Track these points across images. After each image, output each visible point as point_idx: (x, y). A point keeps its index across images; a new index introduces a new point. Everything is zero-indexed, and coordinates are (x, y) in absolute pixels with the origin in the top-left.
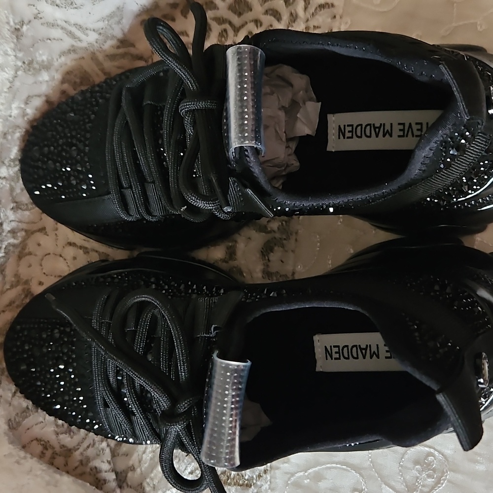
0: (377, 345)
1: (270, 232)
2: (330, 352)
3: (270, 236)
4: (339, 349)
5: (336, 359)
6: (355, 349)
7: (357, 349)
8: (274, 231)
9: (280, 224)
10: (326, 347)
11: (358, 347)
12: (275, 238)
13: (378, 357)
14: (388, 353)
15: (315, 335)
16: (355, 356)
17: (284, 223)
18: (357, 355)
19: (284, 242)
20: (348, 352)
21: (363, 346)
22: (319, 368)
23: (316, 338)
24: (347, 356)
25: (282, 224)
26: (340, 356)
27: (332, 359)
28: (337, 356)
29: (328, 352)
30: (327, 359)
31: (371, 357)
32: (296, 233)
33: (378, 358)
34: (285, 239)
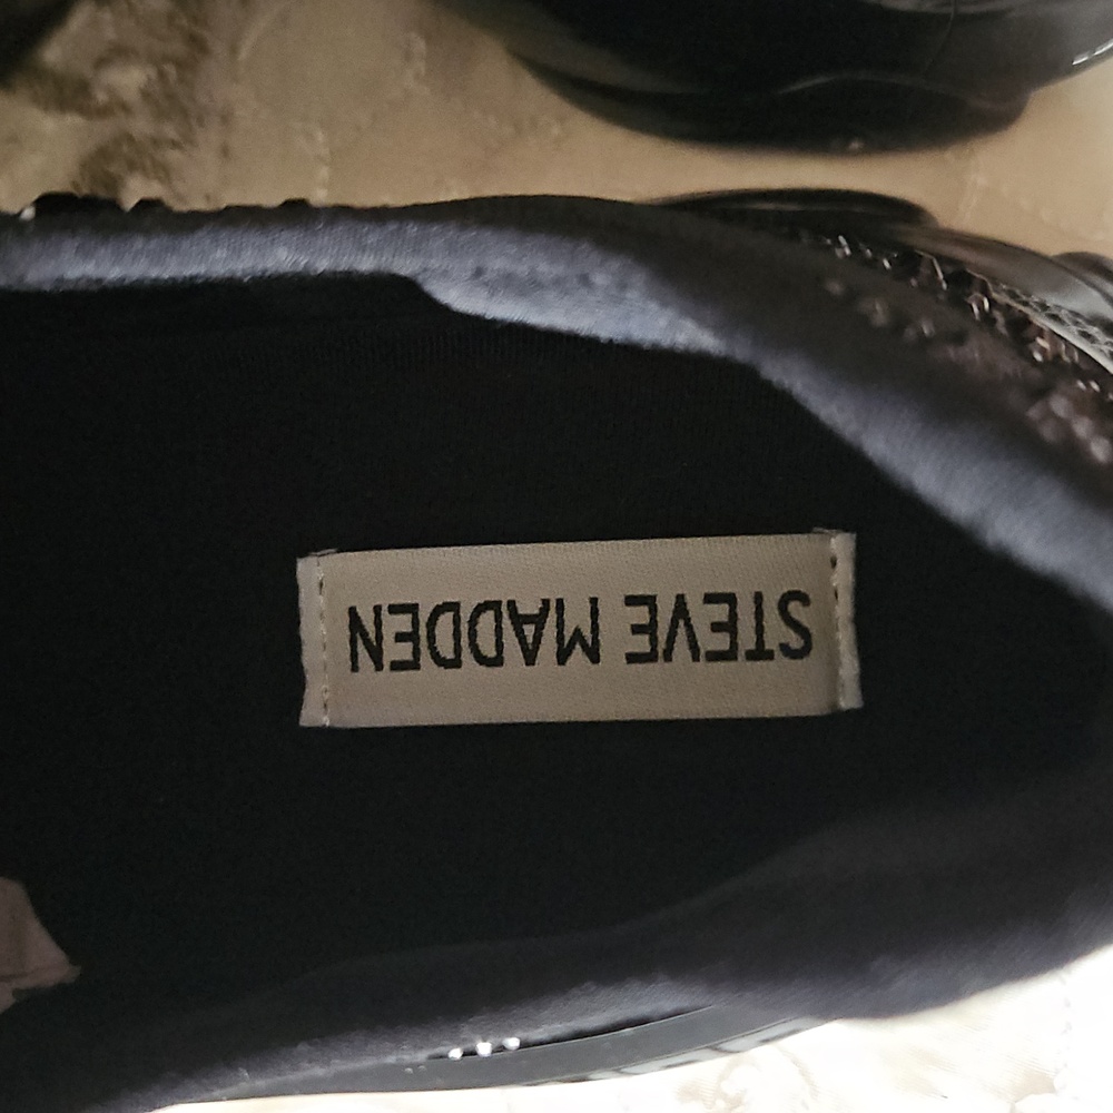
0: (594, 601)
1: (103, 112)
2: (372, 636)
3: (104, 129)
4: (415, 623)
5: (397, 666)
6: (487, 619)
7: (498, 618)
8: (125, 108)
9: (152, 73)
10: (352, 611)
11: (504, 609)
12: (130, 139)
13: (593, 654)
14: (639, 637)
15: (304, 554)
16: (491, 653)
17: (171, 70)
18: (499, 646)
19: (173, 156)
20: (457, 635)
21: (529, 607)
22: (316, 712)
23: (312, 571)
24: (450, 655)
25: (162, 75)
26: (416, 652)
27: (379, 667)
28: (404, 651)
29: (365, 635)
30: (355, 668)
31: (563, 657)
32: (226, 118)
33: (595, 658)
34: (175, 145)
